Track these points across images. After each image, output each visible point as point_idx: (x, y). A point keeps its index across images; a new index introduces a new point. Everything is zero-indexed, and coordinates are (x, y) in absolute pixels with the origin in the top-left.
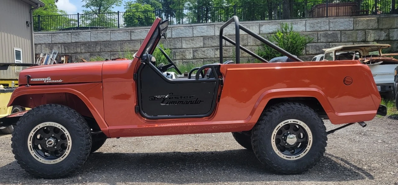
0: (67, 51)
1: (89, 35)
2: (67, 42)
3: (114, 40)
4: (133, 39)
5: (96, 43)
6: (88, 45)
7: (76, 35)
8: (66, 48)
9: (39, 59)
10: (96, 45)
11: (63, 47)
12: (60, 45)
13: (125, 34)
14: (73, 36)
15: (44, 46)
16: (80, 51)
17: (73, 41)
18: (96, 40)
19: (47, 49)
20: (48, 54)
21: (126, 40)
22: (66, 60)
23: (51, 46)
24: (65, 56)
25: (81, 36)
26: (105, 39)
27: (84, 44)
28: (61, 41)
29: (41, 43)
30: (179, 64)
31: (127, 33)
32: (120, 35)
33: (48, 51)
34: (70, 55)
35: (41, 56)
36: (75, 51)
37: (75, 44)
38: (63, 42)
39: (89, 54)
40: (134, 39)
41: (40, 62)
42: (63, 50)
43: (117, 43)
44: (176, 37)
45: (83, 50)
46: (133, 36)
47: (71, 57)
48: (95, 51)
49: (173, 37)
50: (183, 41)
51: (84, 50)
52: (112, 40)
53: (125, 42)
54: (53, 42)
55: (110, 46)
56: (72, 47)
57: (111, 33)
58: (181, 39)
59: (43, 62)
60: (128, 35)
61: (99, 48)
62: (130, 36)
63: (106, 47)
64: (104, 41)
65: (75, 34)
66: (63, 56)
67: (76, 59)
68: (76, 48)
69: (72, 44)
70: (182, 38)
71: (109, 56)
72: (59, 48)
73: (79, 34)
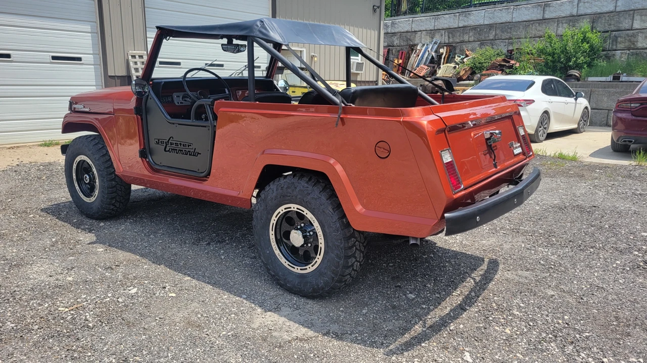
0: (451, 40)
1: (483, 15)
2: (452, 27)
3: (517, 20)
4: (546, 16)
5: (491, 26)
6: (479, 30)
7: (465, 16)
8: (450, 35)
9: (416, 51)
10: (490, 30)
11: (446, 34)
12: (444, 31)
13: (536, 10)
14: (461, 18)
15: (425, 34)
16: (467, 38)
17: (461, 25)
18: (491, 22)
19: (428, 37)
20: (427, 45)
21: (535, 19)
22: (446, 52)
23: (432, 33)
24: (445, 47)
25: (471, 17)
26: (504, 20)
27: (474, 28)
28: (446, 26)
29: (421, 30)
30: (621, 57)
31: (539, 7)
32: (526, 12)
33: (428, 40)
34: (454, 45)
35: (419, 47)
36: (462, 39)
37: (462, 28)
38: (448, 27)
39: (479, 43)
40: (549, 17)
41: (415, 55)
42: (447, 38)
43: (521, 25)
44: (623, 9)
45: (471, 37)
46: (547, 12)
47: (455, 48)
48: (488, 39)
49: (618, 9)
50: (635, 15)
51: (473, 38)
52: (514, 20)
53: (533, 23)
54: (436, 28)
55: (509, 30)
56: (458, 34)
57: (513, 10)
58: (631, 12)
59: (418, 56)
60: (540, 10)
61: (494, 33)
62: (542, 13)
63: (503, 32)
64: (502, 23)
65: (464, 15)
66: (443, 47)
67: (460, 50)
68: (463, 34)
69: (459, 29)
70: (634, 10)
71: (505, 45)
72: (442, 35)
73: (469, 14)
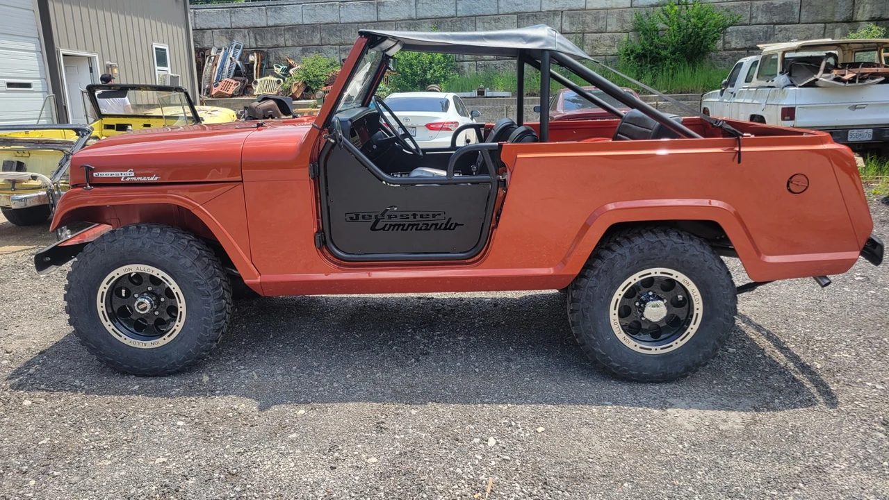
0: (260, 44)
1: (300, 11)
2: (258, 26)
3: (347, 21)
4: (382, 18)
5: (313, 27)
6: (297, 31)
7: (275, 12)
8: (258, 37)
9: (210, 58)
10: (313, 31)
11: (251, 34)
12: (246, 31)
13: (368, 9)
14: (269, 13)
15: (218, 33)
16: (283, 42)
17: (271, 23)
18: (313, 21)
19: (224, 38)
20: (225, 49)
21: (369, 20)
22: (258, 61)
23: (230, 32)
24: (255, 54)
25: (284, 13)
26: (329, 20)
27: (291, 28)
28: (248, 24)
29: (211, 27)
30: (470, 69)
31: (372, 6)
32: (357, 11)
33: (225, 43)
34: (265, 50)
35: (213, 53)
36: (275, 43)
37: (273, 28)
38: (252, 25)
39: (301, 48)
40: (384, 19)
41: (211, 64)
42: (253, 40)
43: (352, 27)
44: (464, 14)
45: (288, 40)
46: (381, 13)
47: (267, 55)
48: (312, 44)
49: (459, 14)
50: (477, 22)
51: (290, 41)
52: (342, 21)
53: (367, 26)
54: (233, 26)
55: (338, 33)
56: (269, 36)
57: (340, 7)
58: (473, 18)
59: (216, 65)
60: (373, 10)
61: (319, 36)
62: (376, 13)
63: (331, 35)
64: (327, 24)
65: (273, 10)
66: (252, 53)
67: (276, 58)
68: (277, 37)
69: (269, 29)
70: (476, 16)
71: (337, 53)
72: (245, 37)
73: (280, 9)
